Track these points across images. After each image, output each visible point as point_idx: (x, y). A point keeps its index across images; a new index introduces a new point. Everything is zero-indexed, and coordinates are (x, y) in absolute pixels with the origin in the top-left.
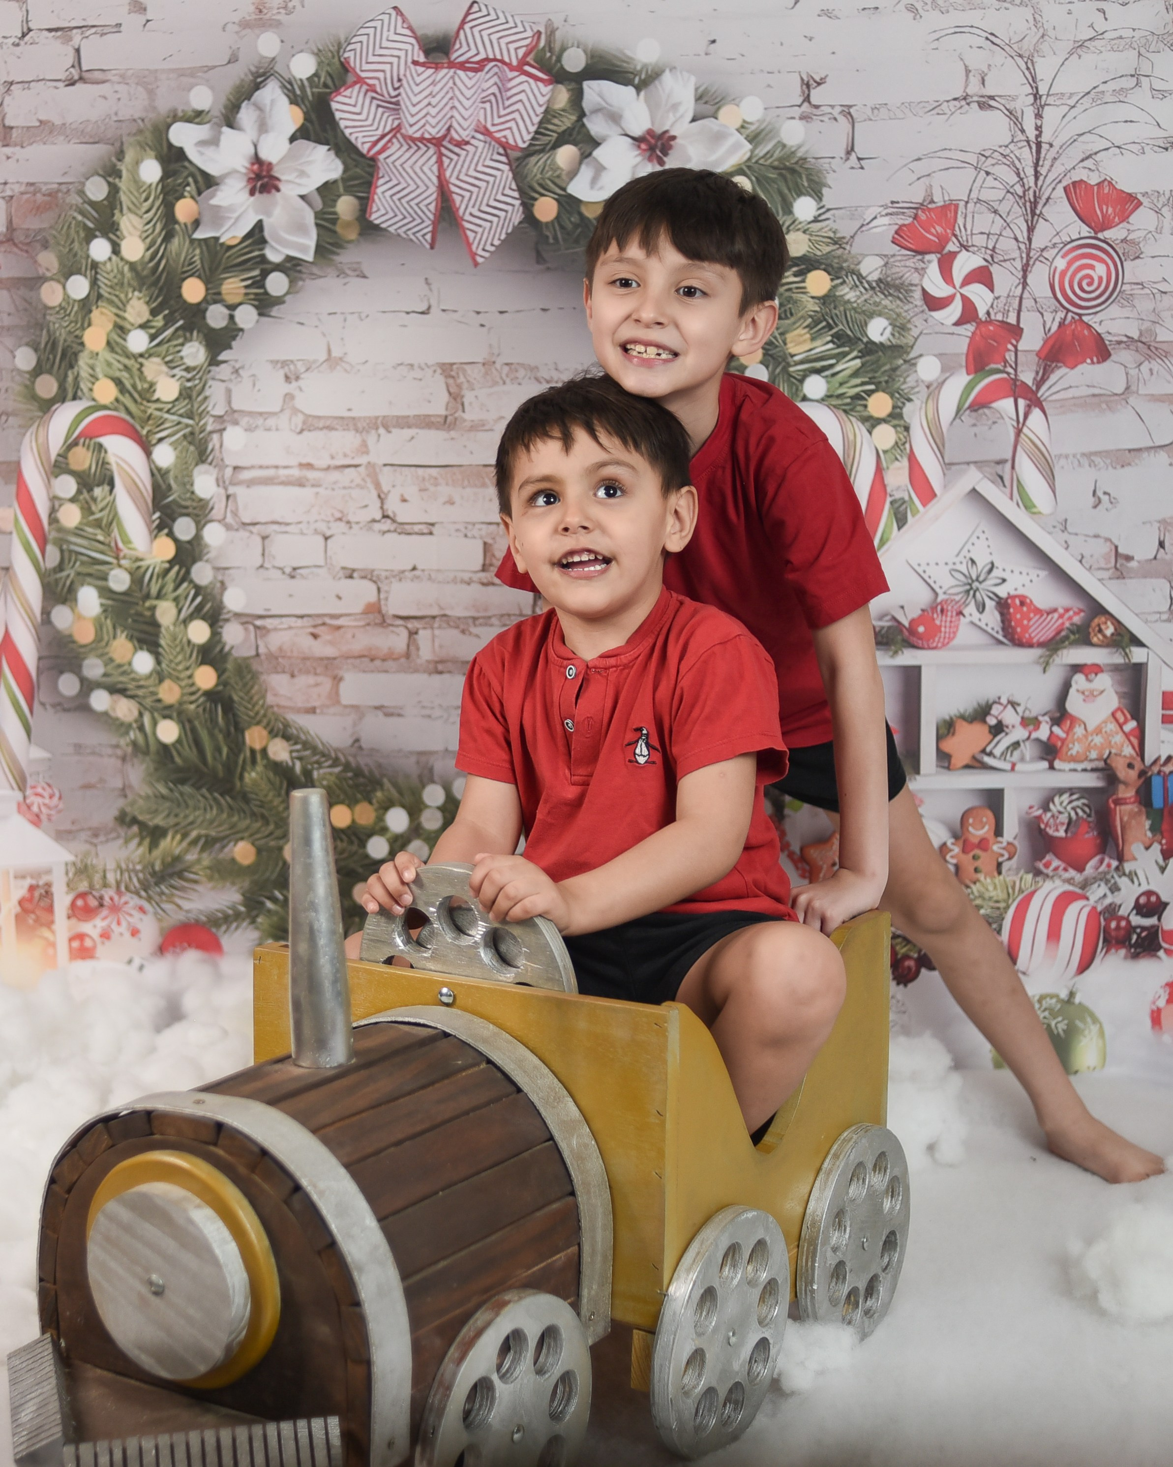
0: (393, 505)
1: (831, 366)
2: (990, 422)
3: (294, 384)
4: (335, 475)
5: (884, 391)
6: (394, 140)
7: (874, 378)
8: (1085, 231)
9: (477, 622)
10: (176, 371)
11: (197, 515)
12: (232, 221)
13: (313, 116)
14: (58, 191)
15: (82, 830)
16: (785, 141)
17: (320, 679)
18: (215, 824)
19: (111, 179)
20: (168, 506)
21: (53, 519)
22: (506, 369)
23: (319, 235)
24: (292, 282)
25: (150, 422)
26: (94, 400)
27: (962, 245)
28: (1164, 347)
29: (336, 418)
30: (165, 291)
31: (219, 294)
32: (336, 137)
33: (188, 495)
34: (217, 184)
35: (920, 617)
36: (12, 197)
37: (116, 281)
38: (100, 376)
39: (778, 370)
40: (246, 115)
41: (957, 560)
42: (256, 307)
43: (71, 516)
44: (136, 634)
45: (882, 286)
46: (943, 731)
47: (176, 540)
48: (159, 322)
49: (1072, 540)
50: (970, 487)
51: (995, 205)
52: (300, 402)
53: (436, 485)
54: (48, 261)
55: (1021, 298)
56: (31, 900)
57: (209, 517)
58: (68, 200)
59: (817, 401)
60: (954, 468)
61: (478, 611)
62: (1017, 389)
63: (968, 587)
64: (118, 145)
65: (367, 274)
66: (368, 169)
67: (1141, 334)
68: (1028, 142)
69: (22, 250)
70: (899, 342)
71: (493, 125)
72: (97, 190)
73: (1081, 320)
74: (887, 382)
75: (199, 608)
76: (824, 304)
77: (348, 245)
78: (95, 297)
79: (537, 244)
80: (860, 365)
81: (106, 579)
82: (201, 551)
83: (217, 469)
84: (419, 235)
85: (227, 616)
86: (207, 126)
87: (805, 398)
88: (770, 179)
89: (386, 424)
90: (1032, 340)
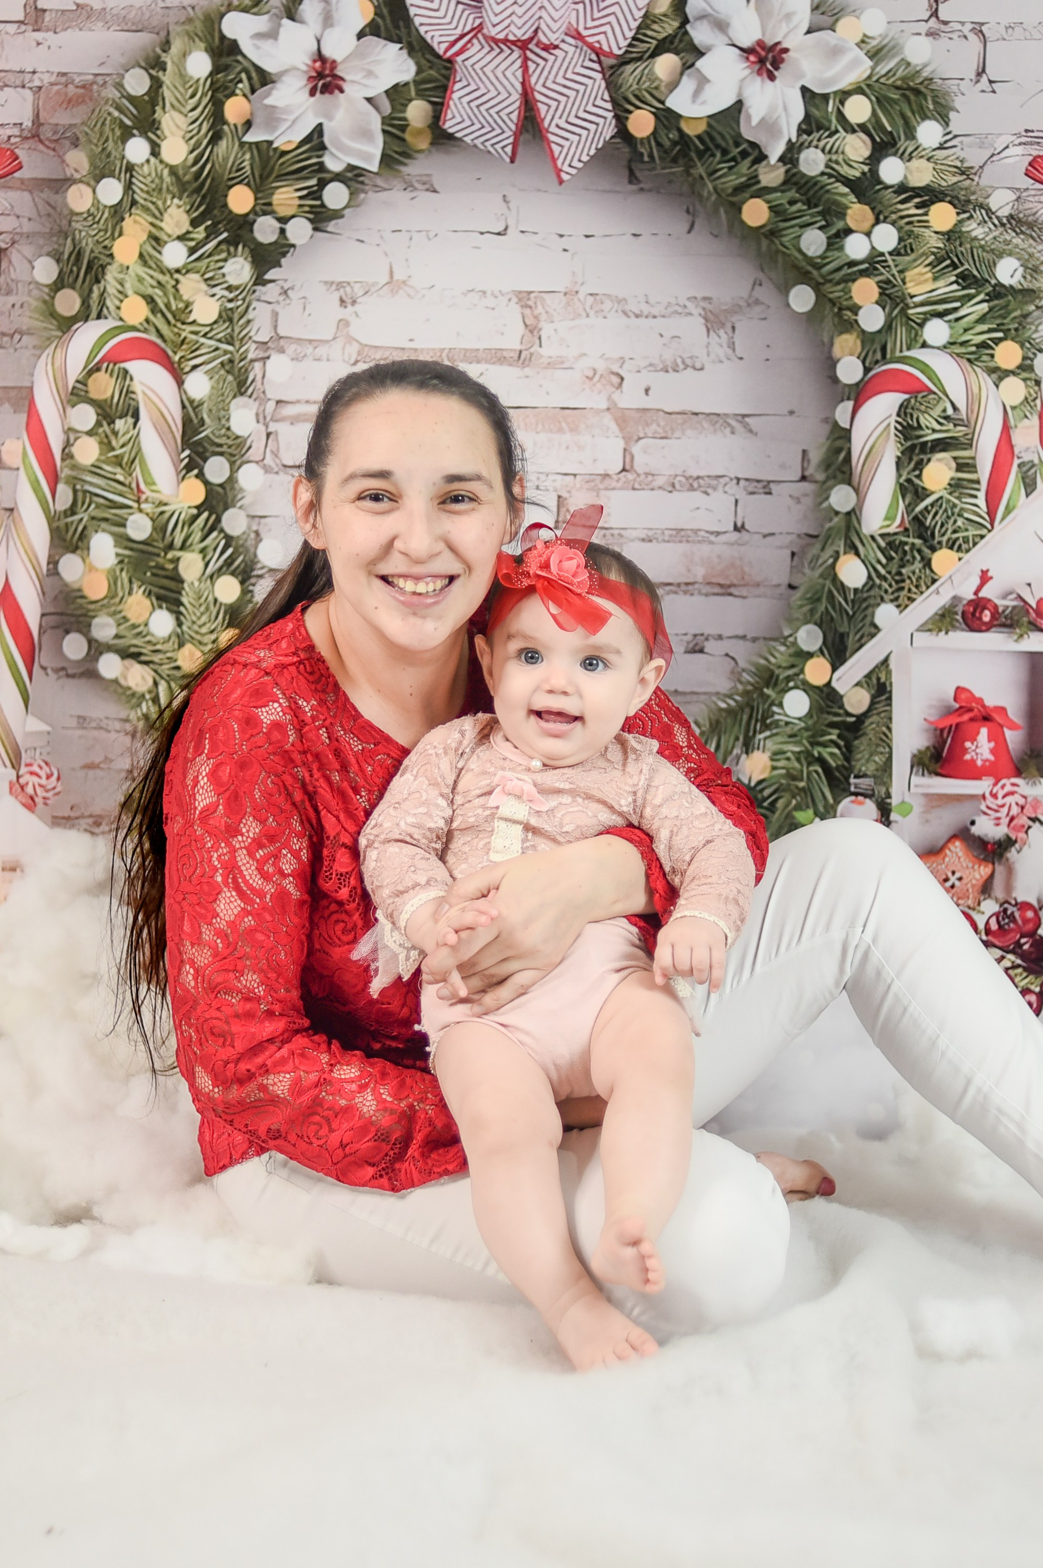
1: (955, 310)
3: (350, 309)
5: (1013, 339)
6: (475, 41)
7: (1003, 324)
10: (216, 290)
11: (232, 455)
12: (288, 123)
13: (385, 11)
14: (94, 83)
15: (82, 816)
16: (909, 59)
19: (153, 72)
20: (199, 443)
21: (67, 455)
22: (591, 299)
23: (385, 143)
24: (353, 194)
25: (184, 347)
26: (121, 319)
29: (396, 349)
30: (208, 200)
31: (270, 204)
32: (409, 35)
33: (223, 431)
34: (273, 82)
36: (40, 88)
37: (153, 186)
38: (130, 292)
39: (895, 312)
40: (309, 6)
42: (311, 221)
43: (88, 451)
44: (155, 590)
45: (1014, 222)
47: (206, 483)
48: (200, 233)
52: (354, 330)
54: (78, 161)
57: (246, 458)
58: (103, 94)
59: (938, 348)
64: (163, 34)
65: (438, 188)
66: (443, 72)
69: (48, 147)
70: (1031, 286)
71: (586, 28)
72: (137, 83)
74: (1016, 330)
75: (229, 562)
76: (948, 240)
77: (417, 155)
78: (129, 203)
79: (630, 161)
80: (987, 309)
81: (124, 526)
82: (235, 496)
83: (257, 403)
84: (498, 147)
85: (260, 572)
86: (266, 17)
87: (924, 345)
88: (892, 99)
89: (453, 357)
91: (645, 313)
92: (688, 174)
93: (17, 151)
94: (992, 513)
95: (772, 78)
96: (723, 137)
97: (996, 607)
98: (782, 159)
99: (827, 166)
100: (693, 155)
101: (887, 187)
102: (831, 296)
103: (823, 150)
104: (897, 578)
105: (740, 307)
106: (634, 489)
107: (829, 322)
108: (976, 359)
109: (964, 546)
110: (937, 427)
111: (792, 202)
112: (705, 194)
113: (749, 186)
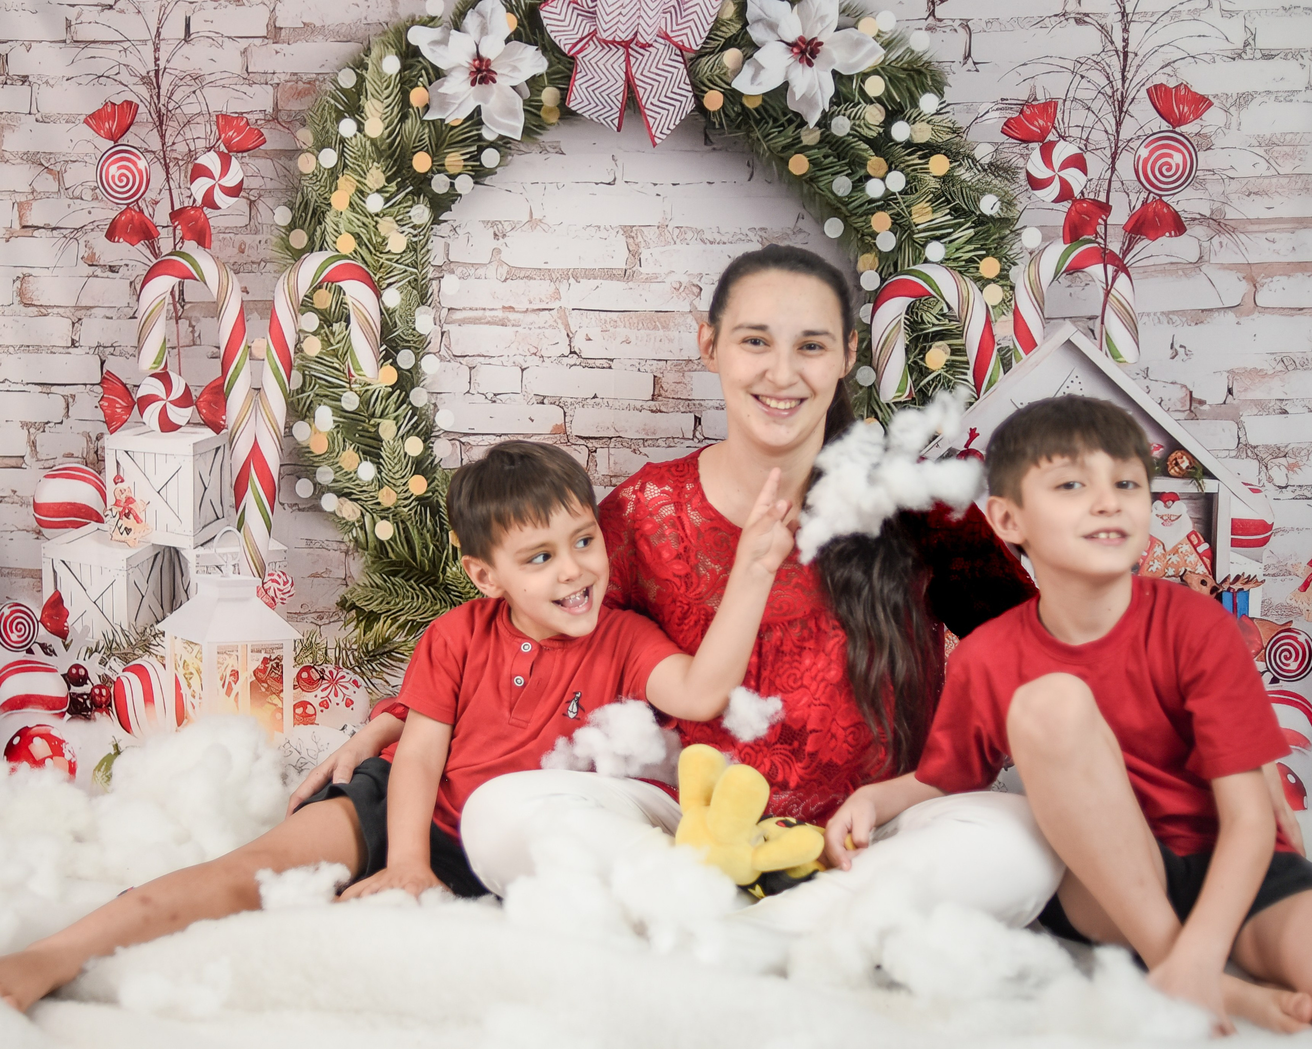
0: (578, 344)
1: (949, 234)
2: (1083, 284)
3: (501, 241)
4: (532, 317)
5: (993, 256)
6: (591, 42)
7: (985, 245)
8: (1165, 125)
9: (646, 444)
10: (404, 228)
11: (416, 348)
12: (456, 106)
13: (526, 23)
14: (316, 80)
15: (309, 612)
16: (913, 48)
18: (420, 611)
19: (359, 71)
20: (393, 340)
21: (299, 349)
22: (677, 231)
23: (526, 119)
24: (503, 157)
25: (382, 270)
26: (337, 250)
27: (1060, 136)
28: (1232, 223)
29: (535, 269)
30: (398, 163)
31: (443, 165)
32: (543, 39)
33: (410, 331)
34: (445, 76)
36: (278, 84)
37: (359, 153)
38: (343, 231)
39: (904, 237)
40: (471, 20)
42: (473, 177)
43: (313, 347)
44: (362, 447)
45: (993, 168)
47: (398, 369)
48: (393, 187)
49: (1153, 385)
50: (1066, 339)
51: (1089, 103)
52: (505, 256)
53: (616, 326)
54: (305, 136)
55: (1110, 181)
56: (264, 671)
57: (426, 350)
58: (323, 88)
59: (937, 263)
60: (1052, 321)
61: (648, 434)
62: (1106, 257)
64: (366, 43)
65: (565, 151)
66: (568, 66)
67: (1212, 213)
68: (1117, 51)
69: (284, 127)
70: (1006, 216)
71: (672, 31)
72: (348, 80)
73: (1161, 200)
74: (996, 248)
75: (415, 426)
76: (944, 182)
77: (548, 127)
78: (342, 166)
79: (705, 128)
80: (973, 234)
81: (340, 401)
82: (419, 378)
83: (434, 310)
84: (608, 120)
85: (437, 434)
86: (439, 29)
87: (926, 261)
88: (901, 78)
89: (576, 275)
90: (1119, 216)
91: (718, 240)
92: (749, 137)
93: (262, 130)
94: (978, 385)
95: (810, 64)
96: (774, 109)
98: (818, 124)
99: (852, 129)
100: (752, 122)
101: (897, 144)
102: (856, 225)
103: (849, 117)
105: (788, 235)
107: (854, 244)
108: (965, 271)
110: (937, 322)
111: (826, 157)
112: (761, 151)
113: (793, 145)
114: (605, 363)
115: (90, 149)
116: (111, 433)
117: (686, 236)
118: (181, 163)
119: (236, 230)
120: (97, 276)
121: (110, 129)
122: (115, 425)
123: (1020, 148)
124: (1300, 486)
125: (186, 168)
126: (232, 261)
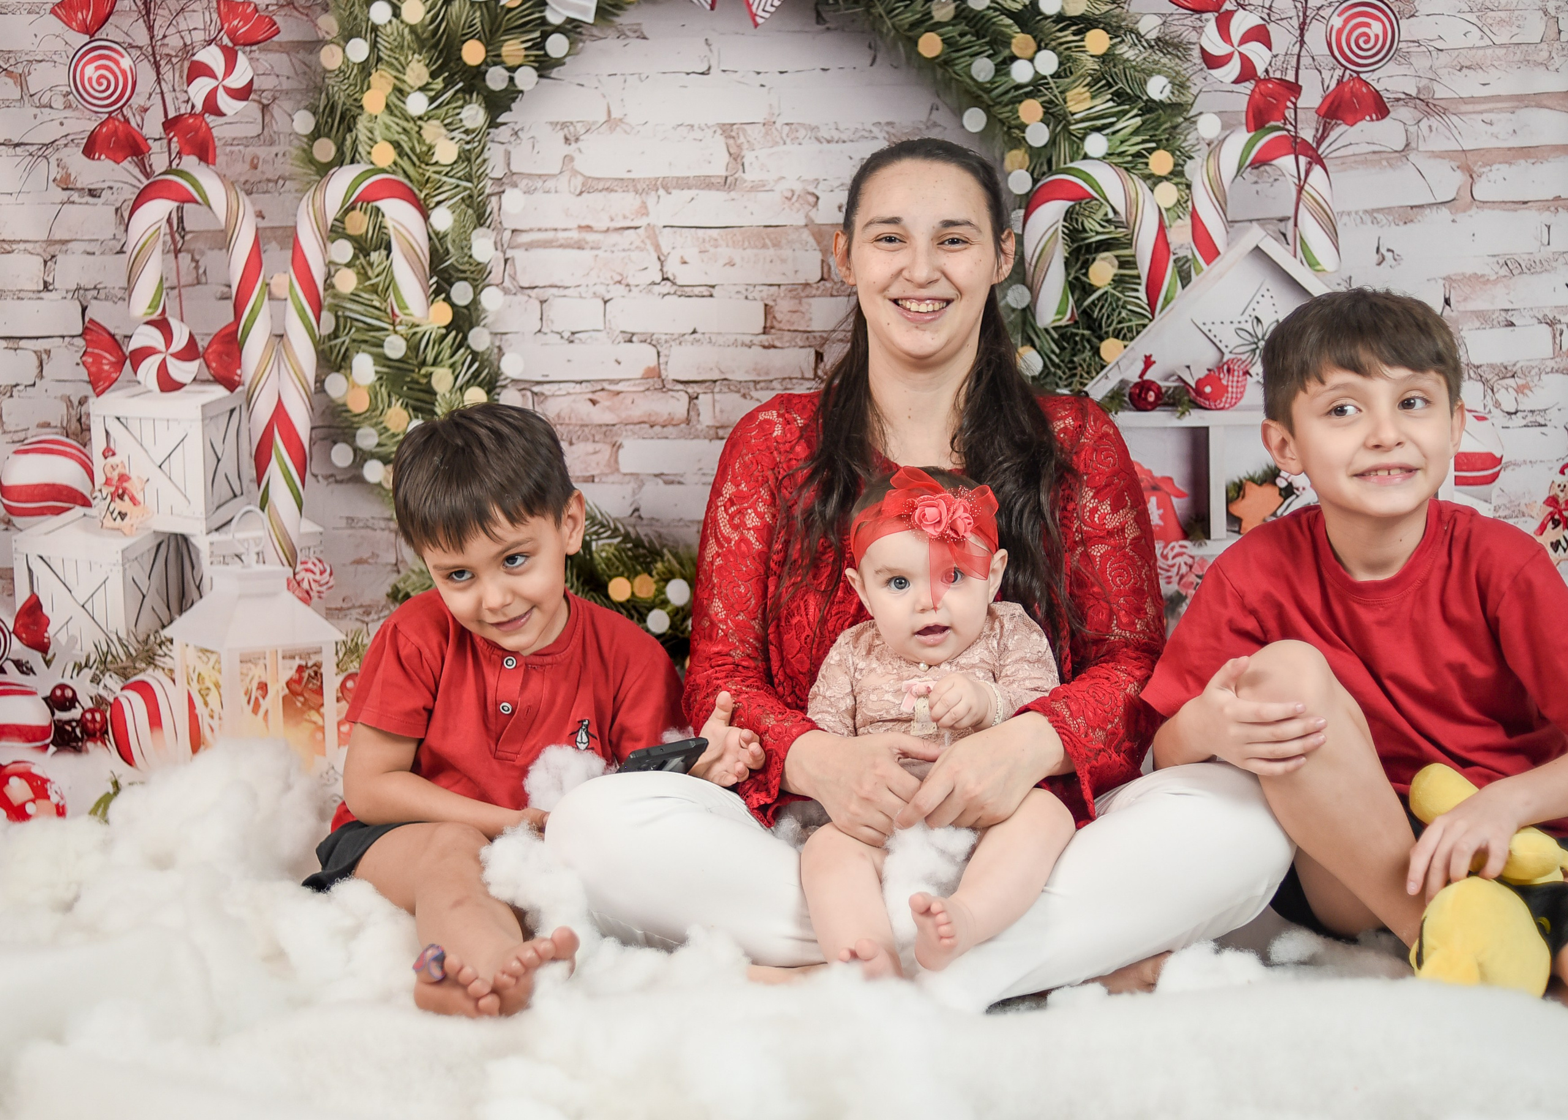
0: (672, 268)
1: (1112, 124)
2: (1272, 179)
3: (574, 146)
4: (614, 237)
5: (1165, 149)
7: (1155, 135)
9: (758, 387)
10: (455, 134)
11: (475, 280)
15: (353, 607)
17: (598, 446)
20: (445, 270)
21: (329, 286)
22: (787, 128)
24: (573, 44)
25: (428, 185)
26: (372, 163)
27: (1238, 4)
28: (1442, 103)
29: (616, 179)
30: (444, 54)
31: (499, 56)
33: (466, 259)
35: (1207, 376)
37: (395, 43)
38: (379, 139)
39: (1059, 128)
41: (1242, 319)
42: (536, 69)
43: (347, 282)
44: (411, 402)
45: (1161, 44)
46: (1233, 494)
47: (453, 305)
48: (438, 84)
50: (1254, 245)
52: (578, 164)
53: (716, 247)
54: (329, 24)
55: (1299, 56)
56: (299, 681)
57: (487, 282)
59: (1098, 159)
60: (1237, 225)
61: (759, 375)
62: (1297, 146)
63: (1254, 346)
65: (647, 36)
67: (1419, 92)
69: (302, 13)
70: (1179, 100)
73: (1359, 78)
74: (1167, 140)
75: (476, 375)
76: (1103, 62)
77: (628, 7)
78: (375, 60)
79: (817, 4)
80: (1140, 123)
81: (382, 346)
82: (479, 316)
83: (495, 233)
85: (504, 383)
87: (1086, 157)
89: (666, 185)
90: (1311, 97)
91: (836, 138)
92: (870, 13)
93: (274, 17)
94: (1152, 304)
97: (1159, 388)
99: (993, 1)
101: (1047, 17)
102: (1000, 116)
104: (1070, 365)
105: (921, 129)
106: (832, 296)
107: (1000, 139)
108: (1133, 168)
109: (1129, 335)
110: (1100, 229)
111: (962, 35)
112: (885, 30)
113: (923, 22)
114: (705, 291)
115: (59, 45)
116: (98, 395)
117: (798, 135)
118: (174, 60)
119: (246, 142)
120: (73, 203)
121: (85, 20)
122: (101, 385)
123: (1192, 20)
124: (1532, 412)
125: (182, 66)
126: (242, 179)
